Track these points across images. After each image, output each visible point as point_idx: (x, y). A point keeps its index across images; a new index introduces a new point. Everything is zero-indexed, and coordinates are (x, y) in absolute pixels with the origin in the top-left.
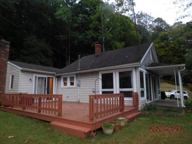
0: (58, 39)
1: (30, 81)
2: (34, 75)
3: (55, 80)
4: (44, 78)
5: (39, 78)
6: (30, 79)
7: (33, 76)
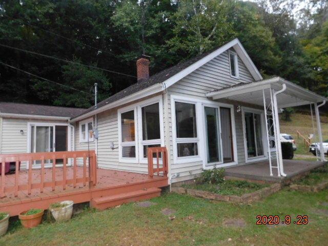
0: (122, 61)
1: (20, 134)
2: (29, 124)
3: (72, 131)
4: (50, 128)
5: (38, 127)
6: (22, 131)
7: (26, 125)
